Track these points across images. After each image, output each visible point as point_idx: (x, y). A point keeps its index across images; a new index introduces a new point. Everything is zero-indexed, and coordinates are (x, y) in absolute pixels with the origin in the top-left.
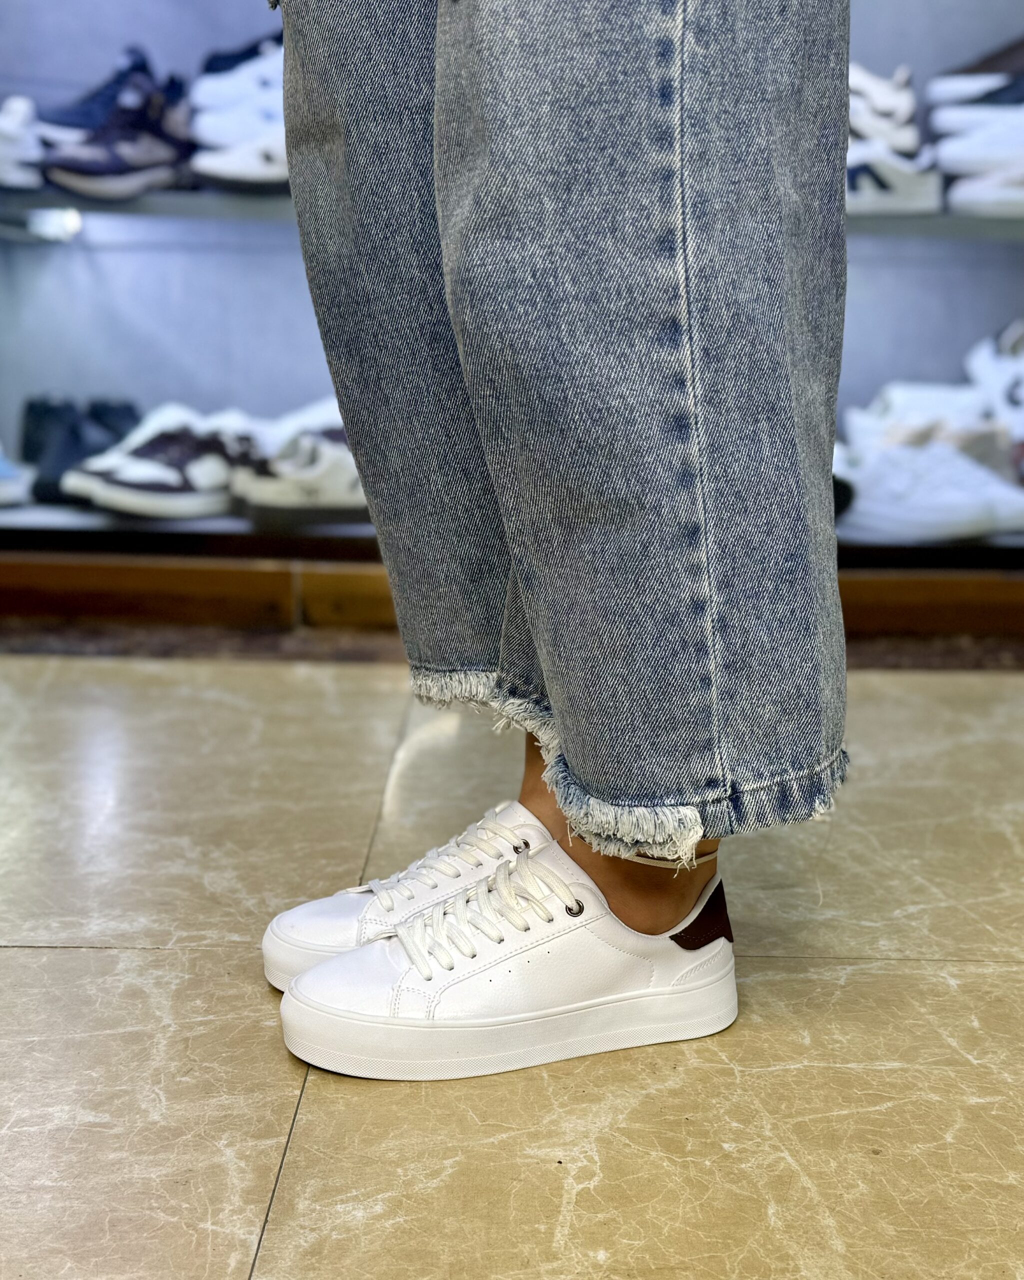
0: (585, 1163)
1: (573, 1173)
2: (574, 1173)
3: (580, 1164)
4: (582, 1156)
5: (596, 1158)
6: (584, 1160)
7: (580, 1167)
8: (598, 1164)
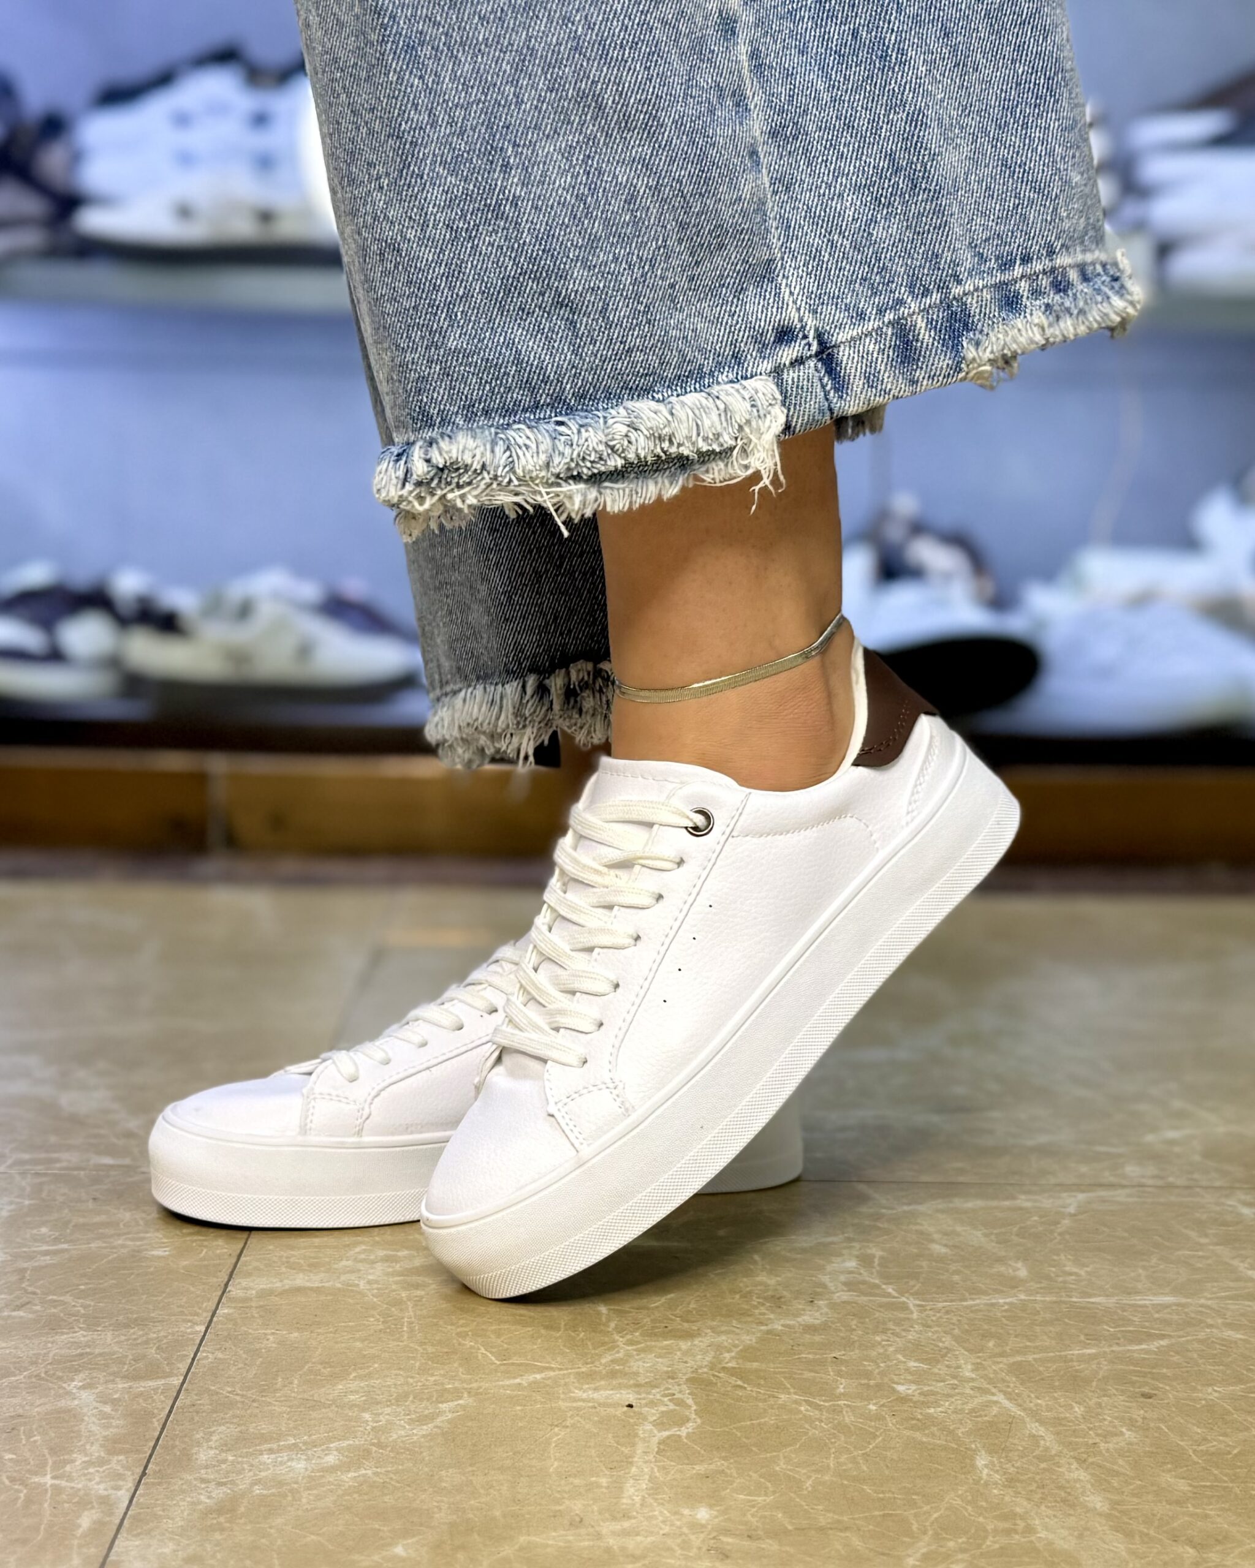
0: (672, 1406)
1: (652, 1419)
2: (655, 1418)
3: (664, 1409)
4: (666, 1399)
5: (690, 1401)
6: (669, 1403)
7: (662, 1412)
8: (694, 1408)
